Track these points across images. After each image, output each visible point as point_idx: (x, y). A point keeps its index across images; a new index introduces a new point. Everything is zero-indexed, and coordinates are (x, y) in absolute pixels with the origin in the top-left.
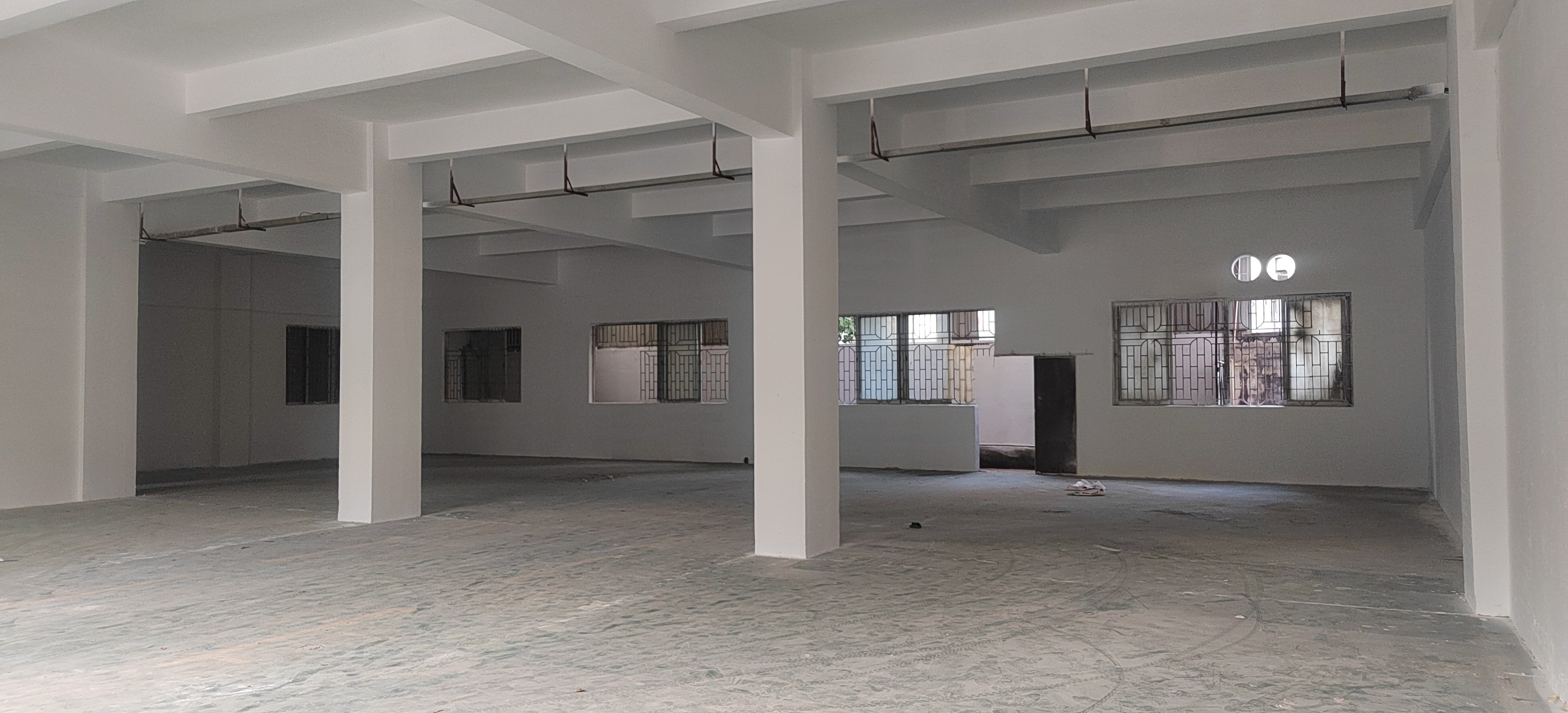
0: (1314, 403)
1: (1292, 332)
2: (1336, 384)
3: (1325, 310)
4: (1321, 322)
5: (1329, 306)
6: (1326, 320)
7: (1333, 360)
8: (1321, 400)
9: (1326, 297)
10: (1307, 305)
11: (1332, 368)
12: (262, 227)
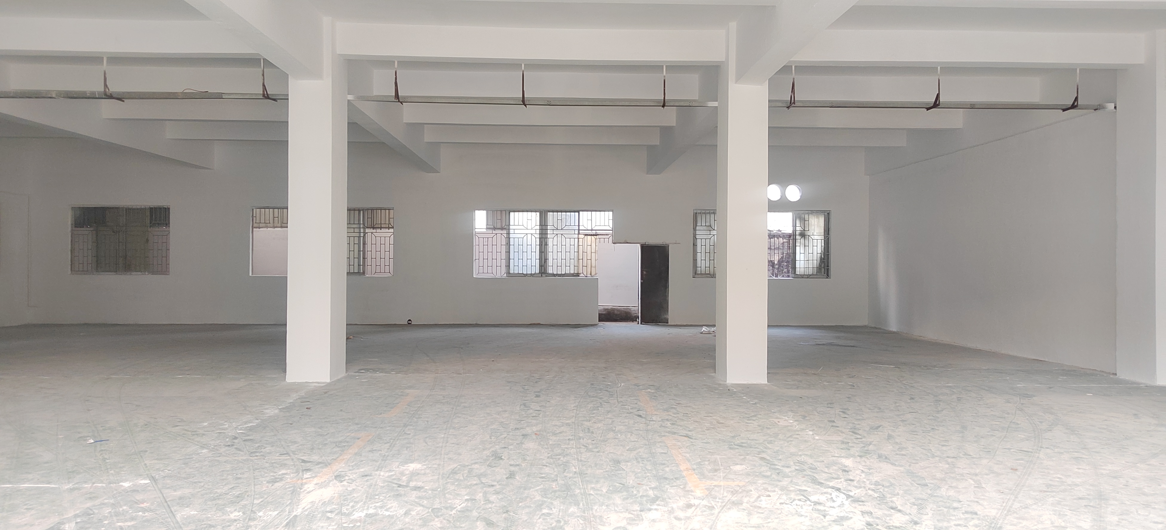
0: (809, 276)
1: (797, 233)
2: (820, 265)
3: (816, 220)
4: (813, 227)
5: (818, 218)
6: (816, 226)
7: (819, 251)
8: (813, 275)
9: (816, 212)
10: (806, 216)
11: (819, 255)
12: (124, 98)
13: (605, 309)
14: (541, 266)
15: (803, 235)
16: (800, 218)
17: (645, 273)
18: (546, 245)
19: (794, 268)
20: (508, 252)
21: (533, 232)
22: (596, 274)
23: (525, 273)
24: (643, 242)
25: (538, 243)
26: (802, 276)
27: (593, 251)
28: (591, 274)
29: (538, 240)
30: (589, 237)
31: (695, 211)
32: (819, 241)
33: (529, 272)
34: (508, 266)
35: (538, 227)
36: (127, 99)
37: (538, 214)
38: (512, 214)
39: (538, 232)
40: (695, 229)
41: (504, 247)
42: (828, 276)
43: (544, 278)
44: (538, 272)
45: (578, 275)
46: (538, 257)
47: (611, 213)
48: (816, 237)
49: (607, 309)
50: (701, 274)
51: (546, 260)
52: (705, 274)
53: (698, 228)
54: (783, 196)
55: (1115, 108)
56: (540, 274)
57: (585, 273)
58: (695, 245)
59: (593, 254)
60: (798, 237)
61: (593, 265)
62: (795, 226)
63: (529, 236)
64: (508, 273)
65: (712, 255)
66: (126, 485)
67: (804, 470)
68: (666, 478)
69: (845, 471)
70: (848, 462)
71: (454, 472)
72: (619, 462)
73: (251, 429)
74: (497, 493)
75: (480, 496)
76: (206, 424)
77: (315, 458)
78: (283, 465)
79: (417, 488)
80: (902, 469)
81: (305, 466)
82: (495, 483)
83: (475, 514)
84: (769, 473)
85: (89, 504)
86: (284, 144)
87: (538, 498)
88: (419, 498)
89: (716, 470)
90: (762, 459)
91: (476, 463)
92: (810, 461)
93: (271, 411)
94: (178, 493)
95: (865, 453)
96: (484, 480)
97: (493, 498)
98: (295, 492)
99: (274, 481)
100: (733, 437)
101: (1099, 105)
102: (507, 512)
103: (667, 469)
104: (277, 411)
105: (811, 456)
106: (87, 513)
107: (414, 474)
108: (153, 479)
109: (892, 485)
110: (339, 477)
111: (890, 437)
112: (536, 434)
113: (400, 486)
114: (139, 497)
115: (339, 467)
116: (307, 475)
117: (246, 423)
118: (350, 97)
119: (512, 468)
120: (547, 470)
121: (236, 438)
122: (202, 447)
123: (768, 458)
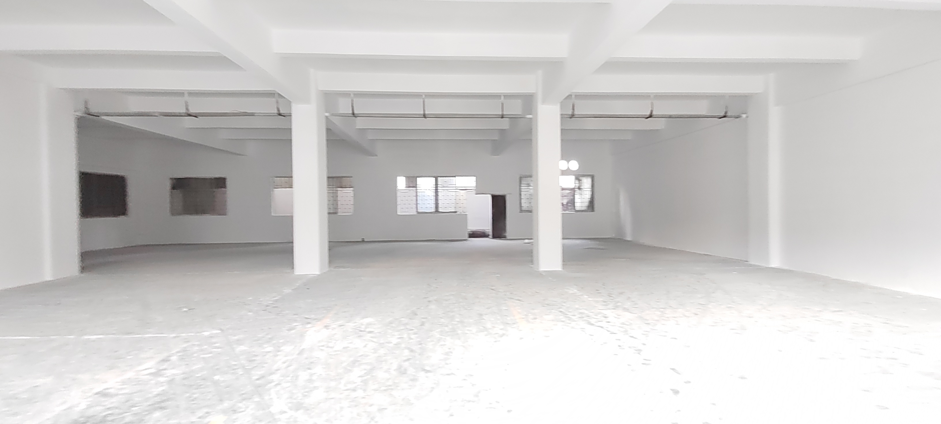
0: (582, 211)
1: (576, 187)
2: (589, 205)
3: (586, 180)
5: (588, 179)
6: (586, 184)
7: (588, 197)
8: (585, 210)
9: (587, 176)
10: (581, 178)
11: (588, 199)
12: (198, 116)
13: (472, 231)
14: (435, 208)
15: (579, 188)
16: (578, 180)
17: (493, 210)
18: (438, 195)
19: (574, 206)
20: (417, 200)
21: (431, 188)
22: (466, 212)
23: (427, 211)
24: (493, 193)
25: (434, 195)
26: (579, 211)
27: (464, 198)
28: (463, 212)
29: (434, 193)
30: (462, 191)
31: (520, 176)
32: (589, 192)
33: (429, 211)
34: (417, 208)
35: (433, 186)
36: (200, 116)
37: (433, 178)
38: (418, 179)
39: (434, 188)
40: (520, 186)
41: (414, 197)
42: (593, 211)
43: (437, 214)
44: (434, 211)
45: (455, 212)
46: (434, 203)
47: (475, 177)
48: (587, 190)
50: (524, 211)
51: (438, 204)
52: (527, 211)
53: (522, 185)
55: (747, 117)
57: (460, 211)
58: (520, 195)
59: (464, 201)
60: (576, 190)
61: (465, 207)
63: (429, 191)
64: (417, 212)
65: (530, 200)
66: (206, 334)
67: (583, 317)
68: (508, 324)
69: (606, 317)
70: (607, 312)
71: (391, 323)
72: (481, 315)
73: (276, 301)
74: (415, 334)
75: (405, 336)
76: (251, 298)
77: (313, 316)
78: (295, 321)
79: (370, 332)
80: (636, 315)
81: (308, 321)
82: (413, 328)
83: (403, 346)
84: (563, 320)
86: (290, 141)
87: (438, 336)
88: (372, 337)
89: (535, 319)
90: (561, 311)
91: (403, 318)
92: (586, 312)
93: (287, 291)
94: (236, 338)
95: (616, 307)
96: (408, 327)
97: (413, 336)
98: (302, 336)
99: (290, 330)
100: (544, 300)
101: (738, 116)
102: (421, 344)
103: (508, 318)
104: (290, 291)
105: (586, 309)
107: (369, 324)
108: (221, 330)
109: (631, 324)
110: (326, 327)
111: (629, 298)
112: (435, 300)
113: (361, 331)
115: (327, 321)
116: (309, 326)
117: (273, 297)
118: (327, 114)
119: (424, 320)
120: (443, 320)
121: (267, 306)
122: (250, 312)
123: (563, 311)
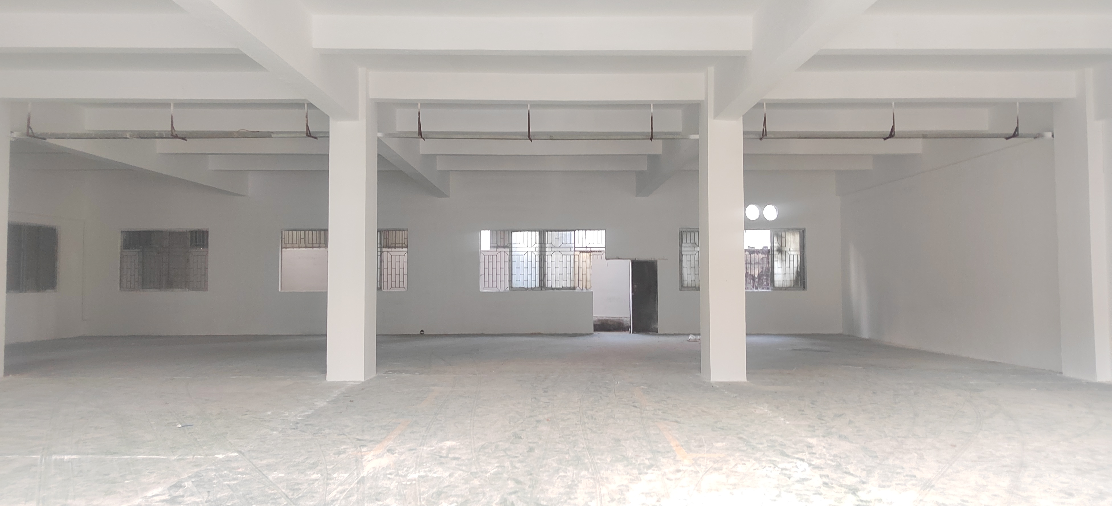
0: (786, 289)
1: (775, 249)
2: (797, 278)
3: (792, 237)
4: (789, 244)
5: (794, 235)
6: (792, 243)
7: (796, 265)
8: (790, 287)
9: (792, 230)
10: (783, 234)
11: (795, 269)
12: (187, 138)
13: (599, 320)
14: (540, 281)
15: (780, 250)
16: (778, 236)
17: (635, 286)
18: (545, 261)
19: (773, 281)
20: (511, 268)
21: (533, 249)
22: (590, 288)
23: (526, 287)
24: (633, 258)
25: (538, 259)
26: (780, 289)
27: (588, 266)
28: (586, 288)
29: (538, 257)
30: (584, 254)
31: (681, 230)
32: (795, 257)
33: (530, 286)
34: (511, 281)
35: (537, 245)
36: (190, 138)
37: (538, 233)
38: (514, 234)
39: (537, 249)
40: (681, 246)
41: (507, 264)
42: (804, 288)
43: (544, 292)
44: (538, 285)
45: (574, 288)
46: (538, 272)
47: (604, 232)
48: (792, 253)
49: (601, 320)
50: (687, 287)
51: (545, 275)
52: (691, 287)
53: (683, 245)
54: (761, 215)
55: (1053, 136)
56: (540, 289)
57: (581, 287)
58: (681, 260)
59: (588, 270)
60: (776, 253)
61: (588, 279)
62: (772, 242)
63: (530, 253)
64: (511, 287)
65: (697, 270)
66: (220, 456)
67: (775, 446)
68: (659, 452)
69: (810, 447)
70: (813, 441)
71: (483, 447)
72: (619, 440)
73: (308, 416)
74: (521, 462)
75: (507, 464)
76: (269, 413)
77: (367, 437)
78: (343, 443)
79: (455, 459)
80: (858, 445)
81: (361, 443)
82: (518, 455)
83: (505, 476)
84: (745, 448)
85: (196, 470)
87: (555, 465)
88: (459, 465)
89: (701, 446)
90: (740, 438)
91: (500, 441)
92: (780, 440)
93: (321, 404)
94: (265, 462)
95: (828, 434)
96: (509, 453)
97: (518, 465)
98: (358, 461)
99: (339, 453)
100: (716, 422)
101: (1039, 134)
102: (531, 474)
103: (660, 446)
104: (325, 403)
105: (781, 436)
106: (197, 475)
107: (450, 449)
108: (239, 452)
109: (847, 456)
110: (390, 451)
111: (850, 422)
112: (547, 420)
113: (441, 457)
114: (234, 465)
115: (389, 443)
116: (364, 449)
117: (302, 412)
118: (380, 135)
119: (531, 445)
120: (560, 446)
121: (298, 423)
122: (273, 430)
123: (745, 437)
